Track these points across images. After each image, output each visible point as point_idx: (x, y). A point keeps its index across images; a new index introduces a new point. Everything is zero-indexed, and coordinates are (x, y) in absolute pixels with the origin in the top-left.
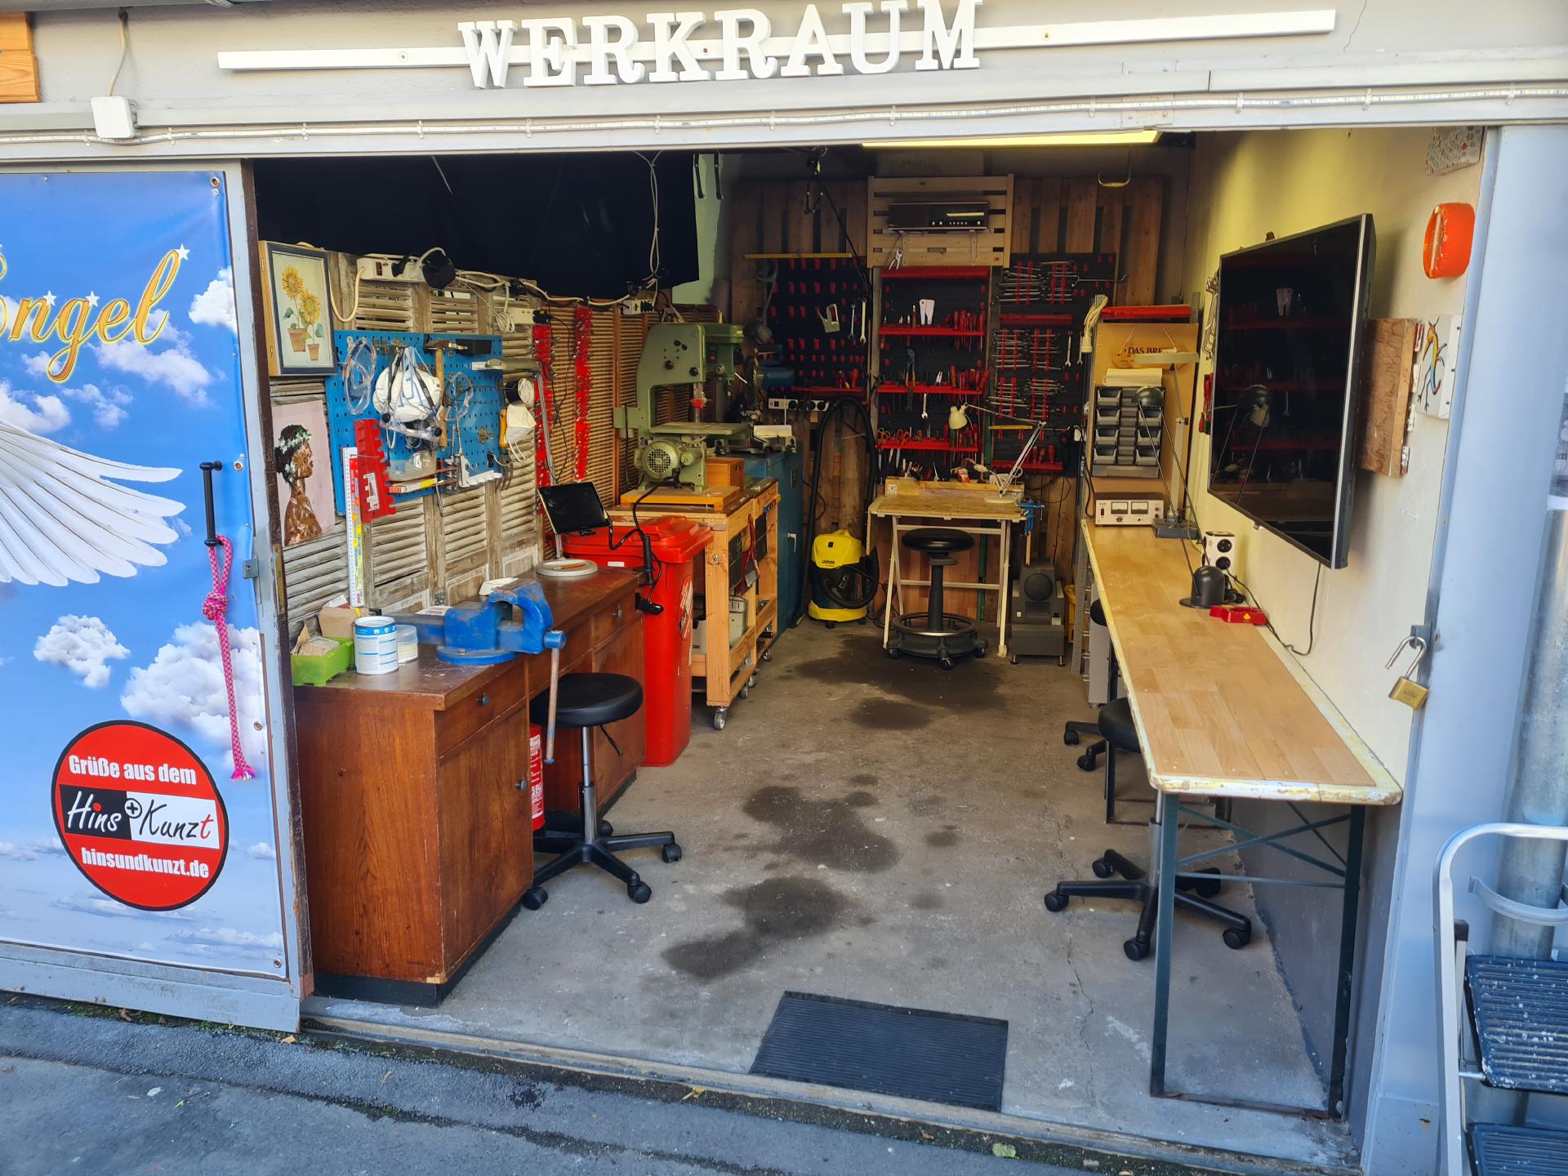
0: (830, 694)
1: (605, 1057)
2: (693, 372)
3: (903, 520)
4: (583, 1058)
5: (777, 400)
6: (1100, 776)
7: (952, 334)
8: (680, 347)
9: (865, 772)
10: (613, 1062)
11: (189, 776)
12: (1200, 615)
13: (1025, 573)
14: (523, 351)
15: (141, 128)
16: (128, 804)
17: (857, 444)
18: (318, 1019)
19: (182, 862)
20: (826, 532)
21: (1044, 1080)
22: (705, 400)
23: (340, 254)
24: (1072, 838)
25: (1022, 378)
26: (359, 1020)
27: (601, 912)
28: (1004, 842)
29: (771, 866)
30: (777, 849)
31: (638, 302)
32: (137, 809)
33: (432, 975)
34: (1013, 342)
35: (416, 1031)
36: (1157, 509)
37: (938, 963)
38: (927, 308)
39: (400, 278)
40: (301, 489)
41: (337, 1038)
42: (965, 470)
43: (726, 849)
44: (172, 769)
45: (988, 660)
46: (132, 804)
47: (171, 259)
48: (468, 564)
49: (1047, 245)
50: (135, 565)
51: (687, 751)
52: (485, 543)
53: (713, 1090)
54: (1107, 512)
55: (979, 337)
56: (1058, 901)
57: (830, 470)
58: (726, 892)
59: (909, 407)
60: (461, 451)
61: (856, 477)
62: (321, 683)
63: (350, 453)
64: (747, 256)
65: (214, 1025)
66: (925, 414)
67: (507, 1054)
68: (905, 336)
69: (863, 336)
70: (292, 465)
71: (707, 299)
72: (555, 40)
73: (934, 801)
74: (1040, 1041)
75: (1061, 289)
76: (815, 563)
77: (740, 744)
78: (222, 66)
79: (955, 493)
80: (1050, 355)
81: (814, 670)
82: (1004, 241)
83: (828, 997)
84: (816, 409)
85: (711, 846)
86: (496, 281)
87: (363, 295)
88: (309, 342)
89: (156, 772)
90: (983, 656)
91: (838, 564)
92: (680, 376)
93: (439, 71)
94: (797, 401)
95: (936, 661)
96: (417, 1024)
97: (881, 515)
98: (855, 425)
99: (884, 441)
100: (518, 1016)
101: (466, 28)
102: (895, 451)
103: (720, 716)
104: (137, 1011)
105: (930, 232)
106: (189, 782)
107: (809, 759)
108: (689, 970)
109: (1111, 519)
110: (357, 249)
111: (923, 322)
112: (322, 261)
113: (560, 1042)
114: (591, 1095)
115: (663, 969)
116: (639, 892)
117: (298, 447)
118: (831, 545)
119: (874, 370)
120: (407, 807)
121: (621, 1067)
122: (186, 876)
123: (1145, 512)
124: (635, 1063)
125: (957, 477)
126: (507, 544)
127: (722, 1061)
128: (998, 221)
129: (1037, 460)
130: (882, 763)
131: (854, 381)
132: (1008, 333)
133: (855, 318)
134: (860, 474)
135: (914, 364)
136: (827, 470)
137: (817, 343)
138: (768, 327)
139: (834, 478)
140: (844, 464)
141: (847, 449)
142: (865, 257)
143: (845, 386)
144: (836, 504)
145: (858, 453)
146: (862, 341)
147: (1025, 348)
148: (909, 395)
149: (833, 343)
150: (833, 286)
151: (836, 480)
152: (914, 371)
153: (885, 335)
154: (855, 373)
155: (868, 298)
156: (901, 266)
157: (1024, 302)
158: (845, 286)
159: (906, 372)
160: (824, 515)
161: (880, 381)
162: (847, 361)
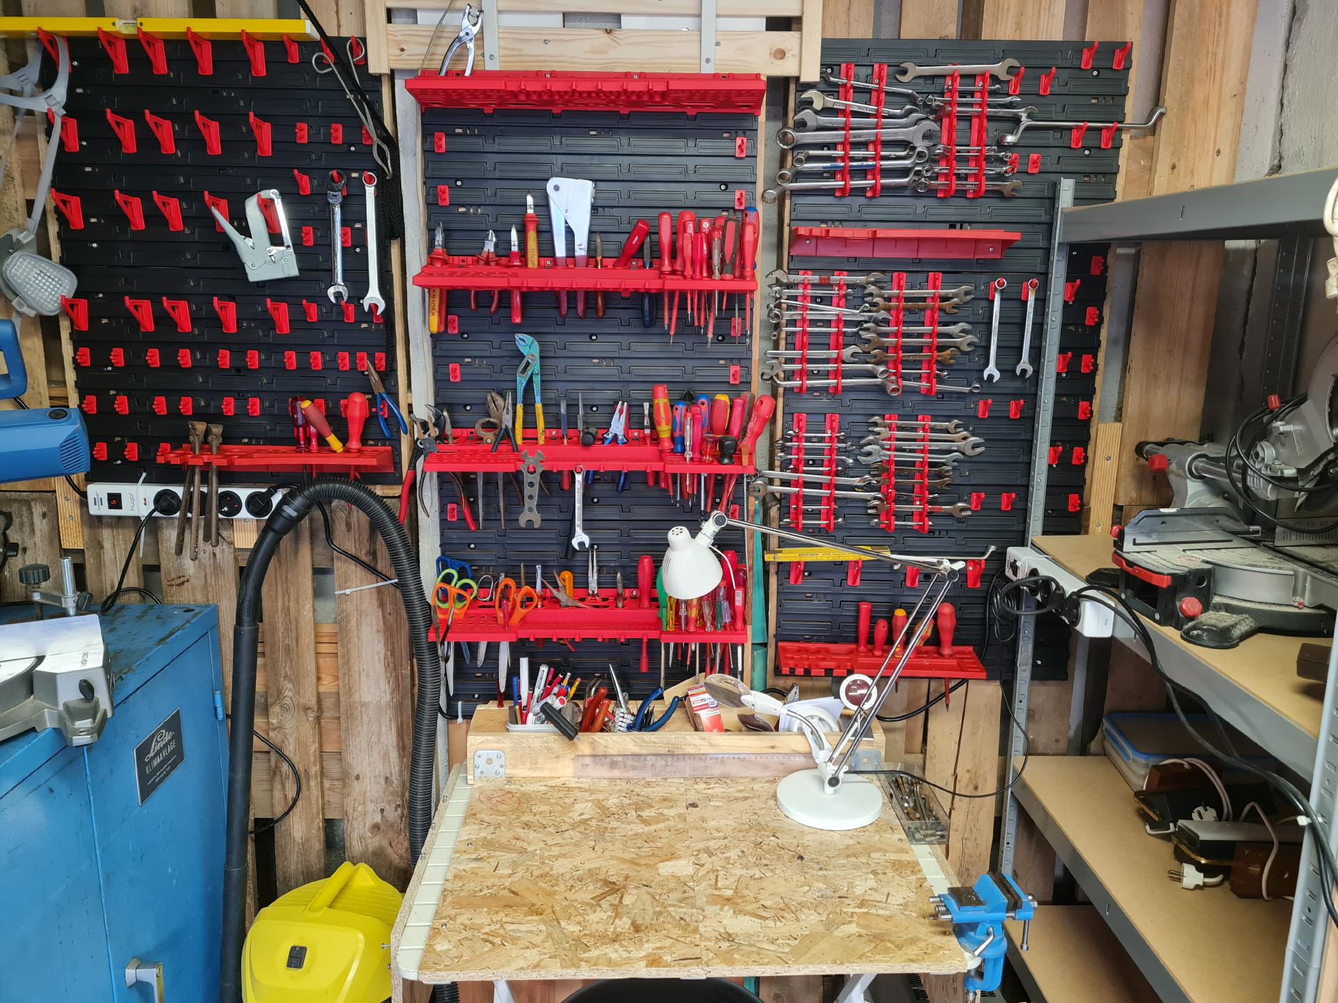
5: (113, 488)
7: (654, 284)
34: (831, 312)
38: (571, 203)
49: (930, 14)
59: (530, 514)
61: (385, 697)
66: (581, 537)
68: (505, 294)
69: (373, 295)
75: (972, 150)
80: (939, 348)
84: (244, 513)
98: (373, 554)
99: (460, 613)
111: (560, 251)
118: (296, 958)
125: (686, 716)
131: (355, 430)
132: (814, 285)
133: (344, 235)
134: (397, 688)
135: (537, 380)
136: (297, 681)
137: (229, 312)
138: (64, 262)
139: (319, 701)
140: (347, 663)
141: (353, 623)
142: (364, 40)
143: (327, 444)
144: (333, 767)
145: (389, 633)
146: (374, 307)
147: (867, 329)
148: (528, 478)
149: (282, 313)
150: (265, 133)
151: (328, 703)
152: (538, 398)
153: (441, 288)
154: (357, 405)
155: (381, 173)
156: (480, 68)
157: (861, 191)
158: (303, 132)
159: (514, 405)
160: (300, 803)
161: (434, 432)
162: (331, 368)
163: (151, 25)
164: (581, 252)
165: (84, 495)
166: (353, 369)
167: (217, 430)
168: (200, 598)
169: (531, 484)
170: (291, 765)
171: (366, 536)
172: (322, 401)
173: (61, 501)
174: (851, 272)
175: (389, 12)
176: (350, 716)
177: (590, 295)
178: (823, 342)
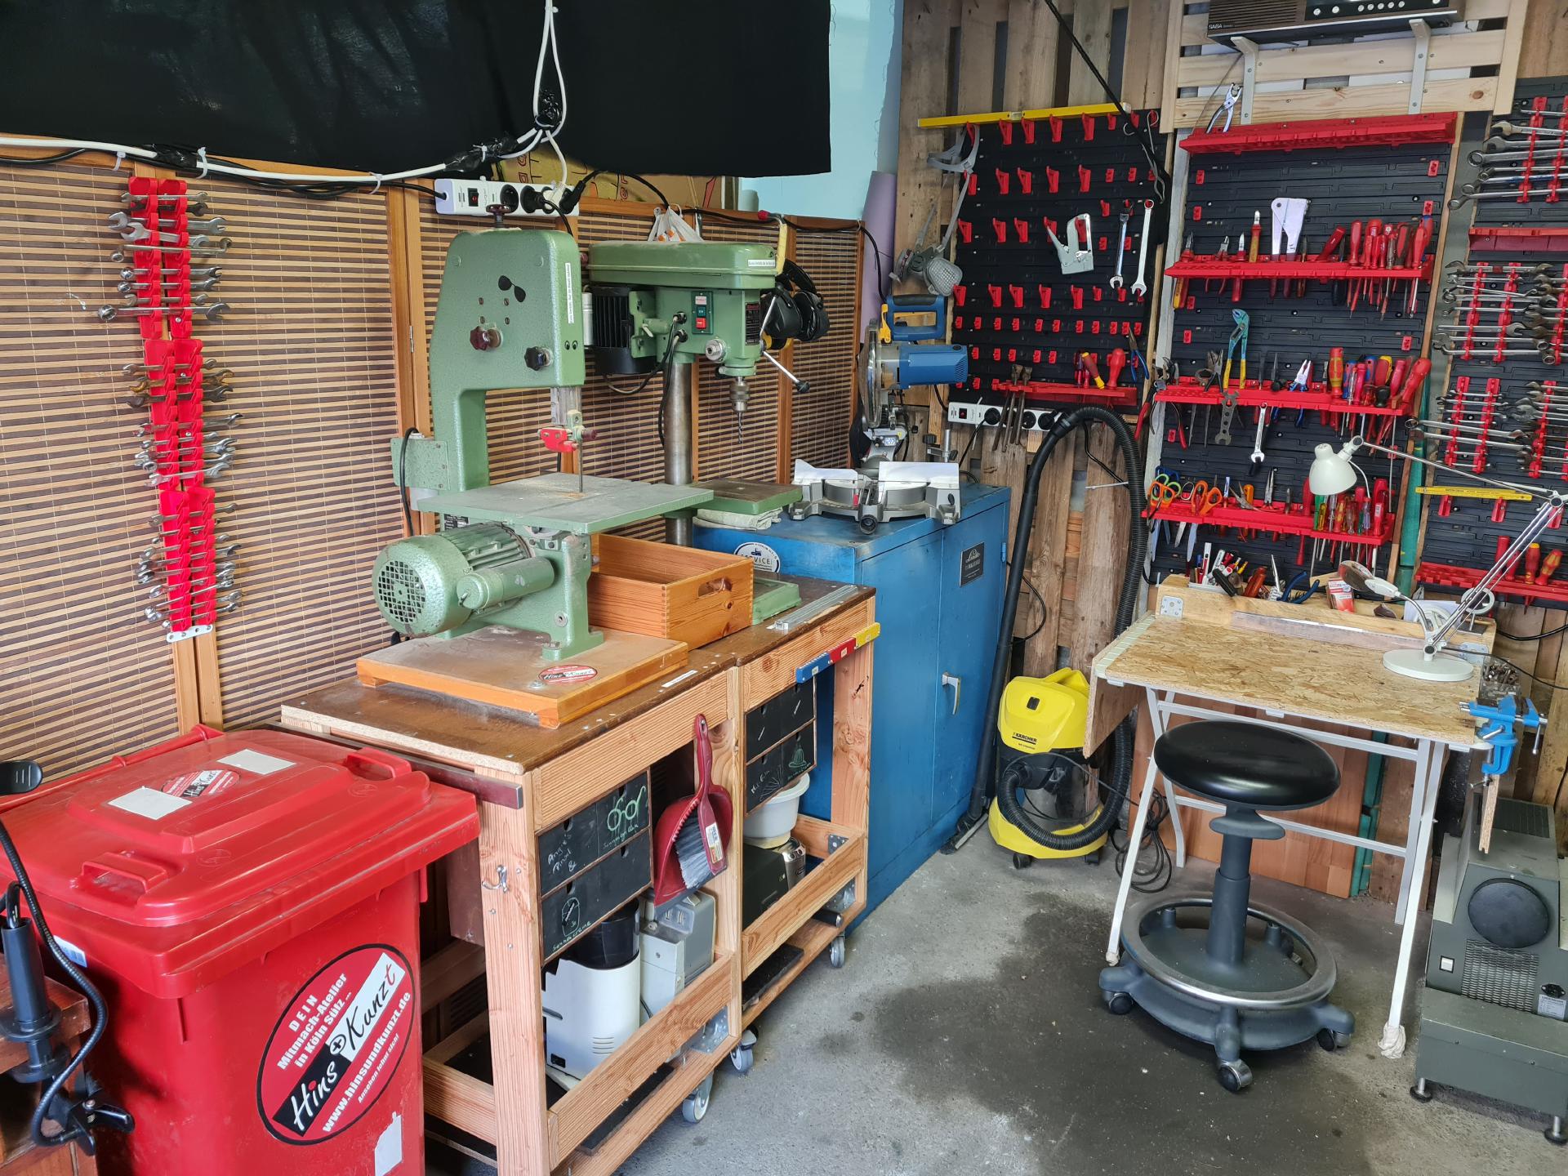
2: (533, 361)
3: (1168, 697)
7: (1340, 273)
8: (510, 294)
17: (1115, 499)
25: (1516, 379)
31: (490, 191)
34: (1501, 295)
38: (1288, 217)
42: (1344, 584)
55: (1410, 281)
57: (1051, 549)
59: (1224, 437)
61: (1108, 564)
64: (930, 123)
66: (1258, 454)
68: (1230, 280)
69: (1140, 283)
76: (1000, 737)
82: (1504, 49)
84: (1036, 427)
91: (1043, 746)
94: (1000, 409)
97: (1117, 680)
98: (1114, 463)
99: (1168, 503)
102: (1189, 526)
111: (1276, 250)
118: (1033, 703)
119: (1160, 352)
125: (1323, 597)
131: (1114, 374)
132: (1488, 275)
133: (1126, 242)
134: (1117, 560)
135: (1245, 342)
136: (1052, 545)
137: (1046, 294)
138: (956, 263)
139: (1065, 562)
140: (1087, 537)
141: (1095, 510)
142: (1159, 110)
143: (1095, 383)
144: (1068, 611)
145: (1117, 519)
146: (1138, 291)
147: (1533, 310)
148: (1225, 409)
149: (1079, 295)
150: (1086, 177)
151: (1070, 565)
152: (1243, 356)
153: (1185, 277)
154: (1117, 358)
155: (1157, 199)
156: (1236, 123)
157: (1542, 198)
158: (1110, 175)
159: (1225, 361)
160: (1043, 630)
161: (1166, 376)
162: (1105, 332)
163: (1030, 115)
164: (1291, 250)
165: (946, 409)
166: (1119, 333)
167: (1028, 370)
168: (1001, 483)
169: (1227, 414)
170: (1042, 602)
171: (1111, 449)
172: (1096, 355)
173: (931, 413)
174: (1524, 263)
175: (1179, 91)
176: (1084, 574)
177: (1294, 281)
178: (1492, 319)
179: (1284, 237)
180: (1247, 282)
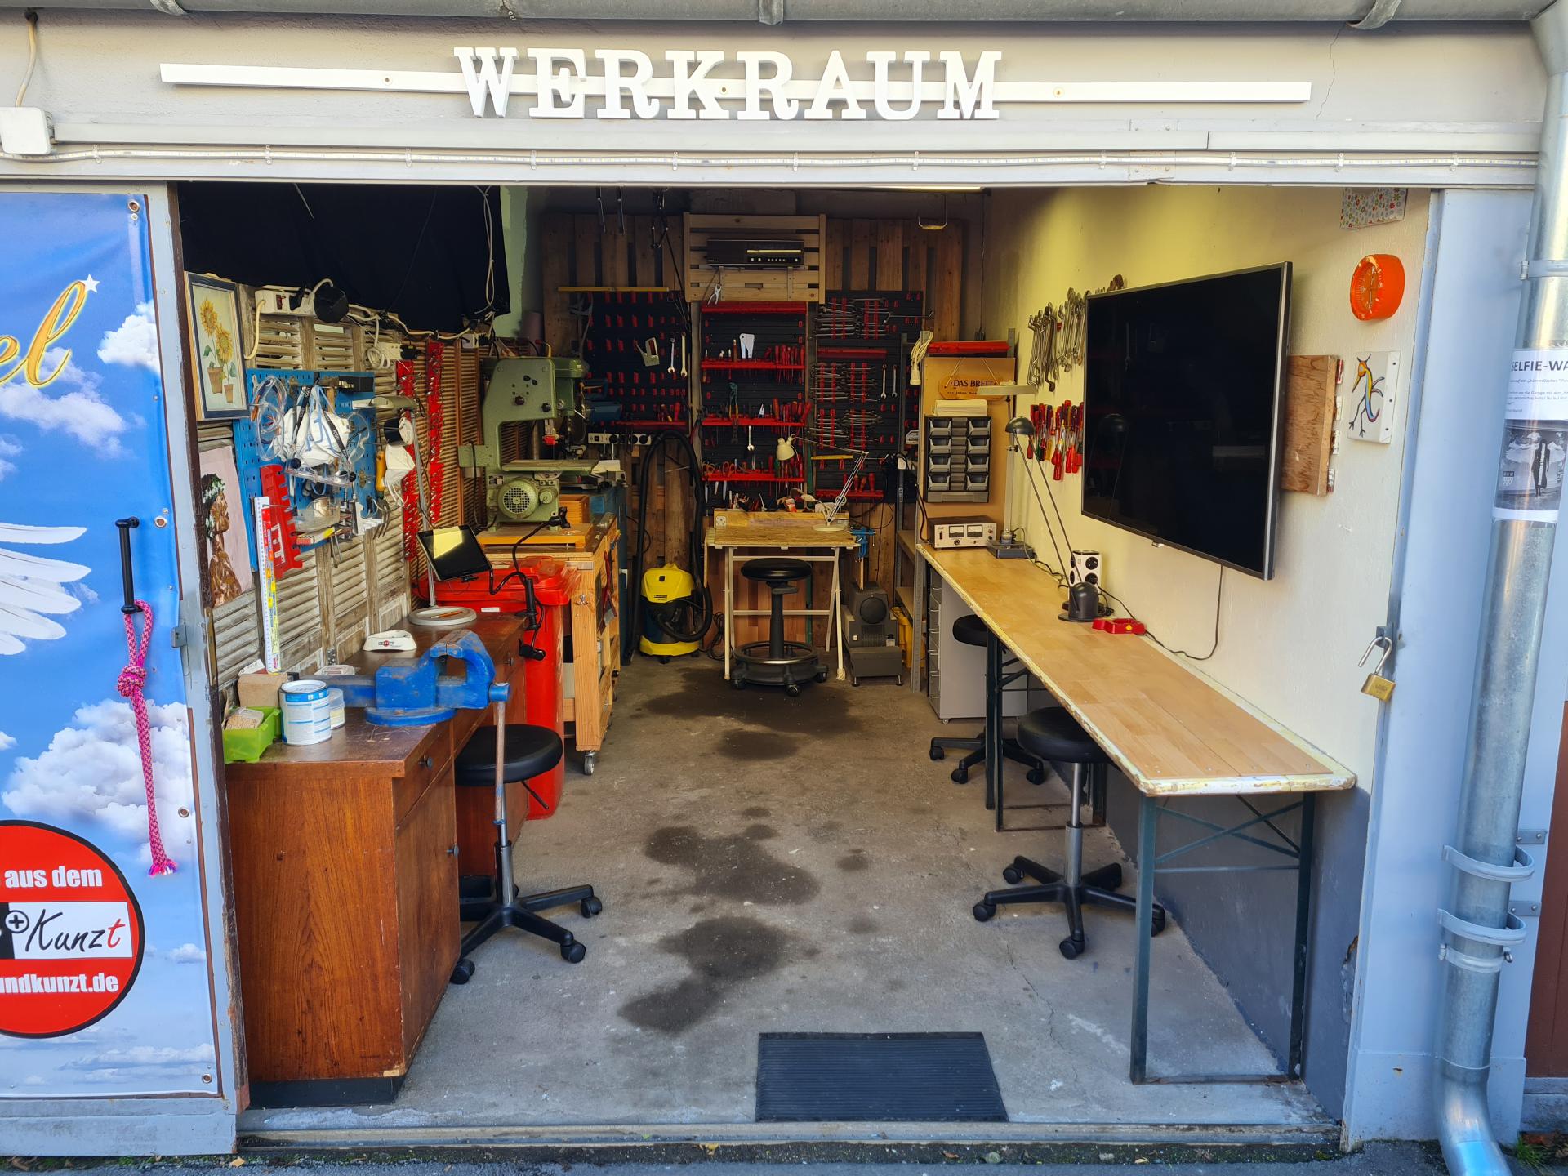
0: (689, 729)
1: (601, 1128)
2: (546, 408)
3: (739, 551)
4: (576, 1132)
5: (596, 435)
6: (978, 786)
7: (774, 367)
8: (530, 383)
9: (754, 804)
10: (611, 1132)
11: (93, 877)
12: (1081, 629)
13: (859, 597)
14: (388, 388)
15: (56, 144)
16: (10, 917)
17: (680, 477)
18: (261, 1135)
19: (83, 978)
20: (651, 566)
21: (1035, 1084)
22: (557, 436)
23: (241, 286)
24: (972, 849)
25: (841, 409)
26: (307, 1129)
27: (537, 978)
28: (912, 860)
29: (696, 909)
30: (697, 890)
31: (476, 336)
32: (22, 922)
33: (390, 1068)
34: (831, 375)
35: (380, 1132)
36: (991, 532)
37: (895, 985)
38: (747, 342)
39: (296, 312)
40: (220, 545)
41: (294, 1152)
42: (792, 500)
43: (644, 897)
44: (70, 872)
45: (830, 684)
46: (16, 917)
47: (75, 292)
48: (352, 618)
49: (859, 282)
50: (23, 640)
51: (564, 800)
52: (365, 594)
53: (727, 1144)
54: (946, 535)
55: (800, 370)
56: (985, 911)
57: (657, 503)
58: (661, 940)
59: (735, 440)
60: (355, 497)
61: (681, 510)
62: (254, 758)
63: (262, 503)
64: (560, 289)
65: (136, 1160)
66: (750, 447)
67: (491, 1141)
68: (727, 370)
69: (684, 371)
70: (211, 519)
71: (516, 333)
72: (565, 71)
73: (831, 826)
74: (1017, 1047)
75: (874, 325)
76: (646, 599)
77: (616, 787)
78: (164, 80)
79: (784, 523)
80: (866, 387)
81: (662, 707)
82: (819, 278)
83: (805, 1034)
84: (638, 443)
85: (627, 895)
86: (367, 315)
87: (262, 329)
88: (225, 382)
89: (49, 877)
90: (825, 680)
91: (671, 598)
92: (530, 412)
93: (428, 96)
94: (618, 435)
95: (783, 688)
96: (379, 1123)
97: (719, 546)
98: (678, 458)
99: (710, 473)
100: (490, 1099)
101: (464, 53)
102: (721, 483)
103: (590, 761)
104: (31, 1158)
105: (747, 268)
106: (92, 884)
107: (694, 796)
108: (653, 1025)
109: (950, 543)
110: (256, 282)
111: (744, 356)
112: (233, 293)
113: (547, 1118)
114: (603, 1170)
115: (625, 1028)
116: (572, 951)
117: (214, 498)
118: (662, 579)
119: (695, 403)
120: (360, 886)
121: (620, 1136)
122: (88, 993)
123: (980, 534)
124: (635, 1128)
125: (784, 507)
126: (383, 594)
127: (723, 1113)
128: (812, 259)
129: (859, 488)
130: (767, 793)
131: (676, 414)
132: (825, 367)
133: (675, 351)
135: (736, 397)
136: (650, 503)
137: (637, 376)
140: (668, 498)
141: (671, 483)
142: (684, 292)
143: (668, 419)
145: (684, 486)
146: (683, 375)
147: (843, 381)
148: (732, 427)
149: (653, 376)
150: (651, 320)
152: (736, 403)
153: (707, 368)
154: (676, 406)
155: (686, 332)
156: (721, 301)
157: (841, 337)
158: (663, 320)
159: (728, 406)
162: (668, 394)
163: (618, 289)
164: (750, 356)
166: (675, 395)
169: (733, 429)
170: (648, 534)
171: (676, 452)
172: (667, 405)
174: (837, 363)
175: (692, 285)
177: (753, 370)
178: (828, 385)
179: (747, 351)
180: (733, 370)
